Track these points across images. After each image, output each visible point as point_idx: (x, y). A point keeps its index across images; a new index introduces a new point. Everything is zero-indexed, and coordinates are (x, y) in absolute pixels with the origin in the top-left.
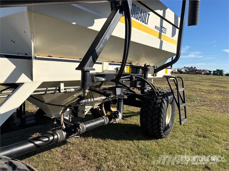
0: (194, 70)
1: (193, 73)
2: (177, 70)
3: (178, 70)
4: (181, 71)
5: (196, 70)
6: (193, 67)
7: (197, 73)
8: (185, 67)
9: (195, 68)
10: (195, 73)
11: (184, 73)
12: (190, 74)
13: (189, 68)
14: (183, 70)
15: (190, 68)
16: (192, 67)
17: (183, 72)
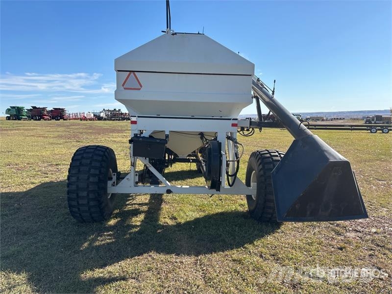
0: (118, 113)
1: (118, 119)
2: (92, 115)
3: (94, 115)
4: (99, 116)
5: (122, 114)
6: (117, 110)
7: (123, 119)
8: (104, 109)
9: (119, 110)
10: (121, 119)
11: (105, 119)
12: (114, 120)
13: (111, 111)
14: (102, 115)
15: (113, 111)
16: (115, 110)
17: (102, 118)
